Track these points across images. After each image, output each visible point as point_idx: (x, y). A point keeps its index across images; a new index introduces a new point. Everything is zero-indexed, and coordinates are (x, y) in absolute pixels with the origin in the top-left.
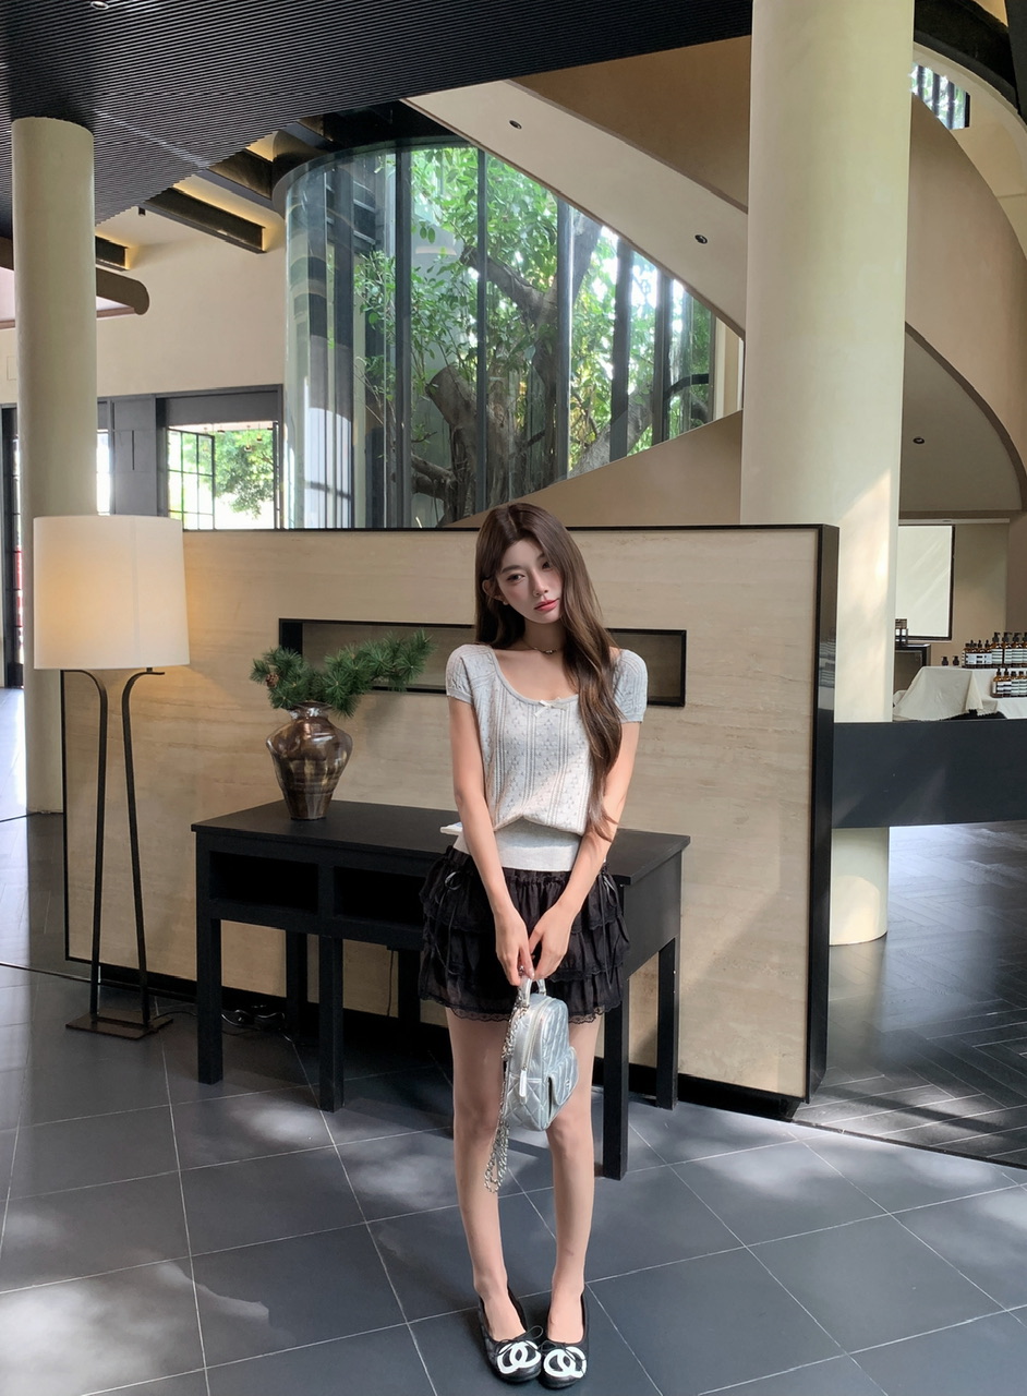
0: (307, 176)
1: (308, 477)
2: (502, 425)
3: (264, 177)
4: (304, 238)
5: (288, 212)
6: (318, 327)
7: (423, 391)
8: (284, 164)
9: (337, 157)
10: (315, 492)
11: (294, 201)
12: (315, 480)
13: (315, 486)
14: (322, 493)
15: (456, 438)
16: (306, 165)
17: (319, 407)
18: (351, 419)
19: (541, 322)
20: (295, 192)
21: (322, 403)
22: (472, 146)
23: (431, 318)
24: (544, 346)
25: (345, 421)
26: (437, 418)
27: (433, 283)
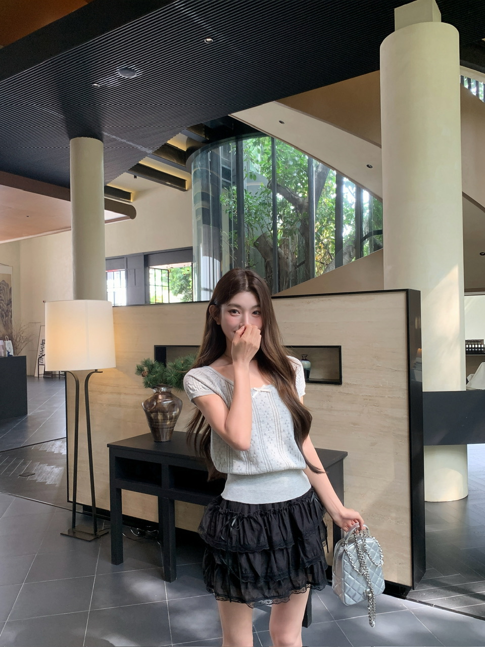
0: (200, 155)
1: (202, 286)
2: (287, 258)
3: (181, 157)
4: (199, 183)
5: (192, 173)
6: (206, 221)
7: (253, 245)
8: (191, 151)
9: (212, 146)
10: (205, 292)
11: (195, 167)
12: (205, 287)
13: (206, 290)
14: (208, 292)
15: (267, 265)
16: (199, 150)
17: (206, 256)
18: (220, 260)
19: (304, 211)
20: (195, 163)
21: (208, 254)
22: (269, 136)
23: (255, 213)
24: (305, 221)
25: (218, 261)
26: (260, 257)
27: (255, 198)
